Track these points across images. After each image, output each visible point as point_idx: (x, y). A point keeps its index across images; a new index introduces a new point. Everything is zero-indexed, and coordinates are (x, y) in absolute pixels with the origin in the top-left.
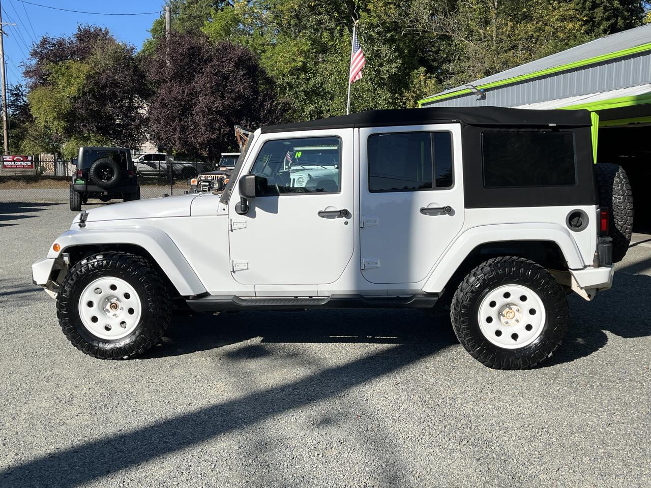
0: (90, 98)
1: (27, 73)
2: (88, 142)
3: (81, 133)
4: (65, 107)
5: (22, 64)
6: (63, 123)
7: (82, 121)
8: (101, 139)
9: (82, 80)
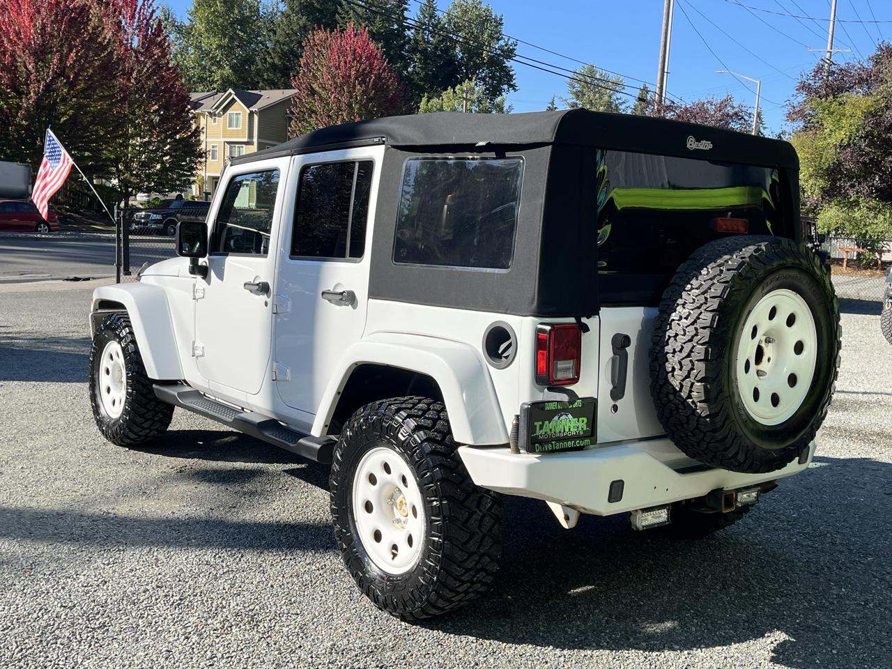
0: (866, 146)
1: (791, 117)
2: (856, 210)
3: (846, 196)
4: (827, 159)
5: (788, 103)
6: (821, 183)
7: (851, 179)
8: (875, 206)
9: (858, 120)
